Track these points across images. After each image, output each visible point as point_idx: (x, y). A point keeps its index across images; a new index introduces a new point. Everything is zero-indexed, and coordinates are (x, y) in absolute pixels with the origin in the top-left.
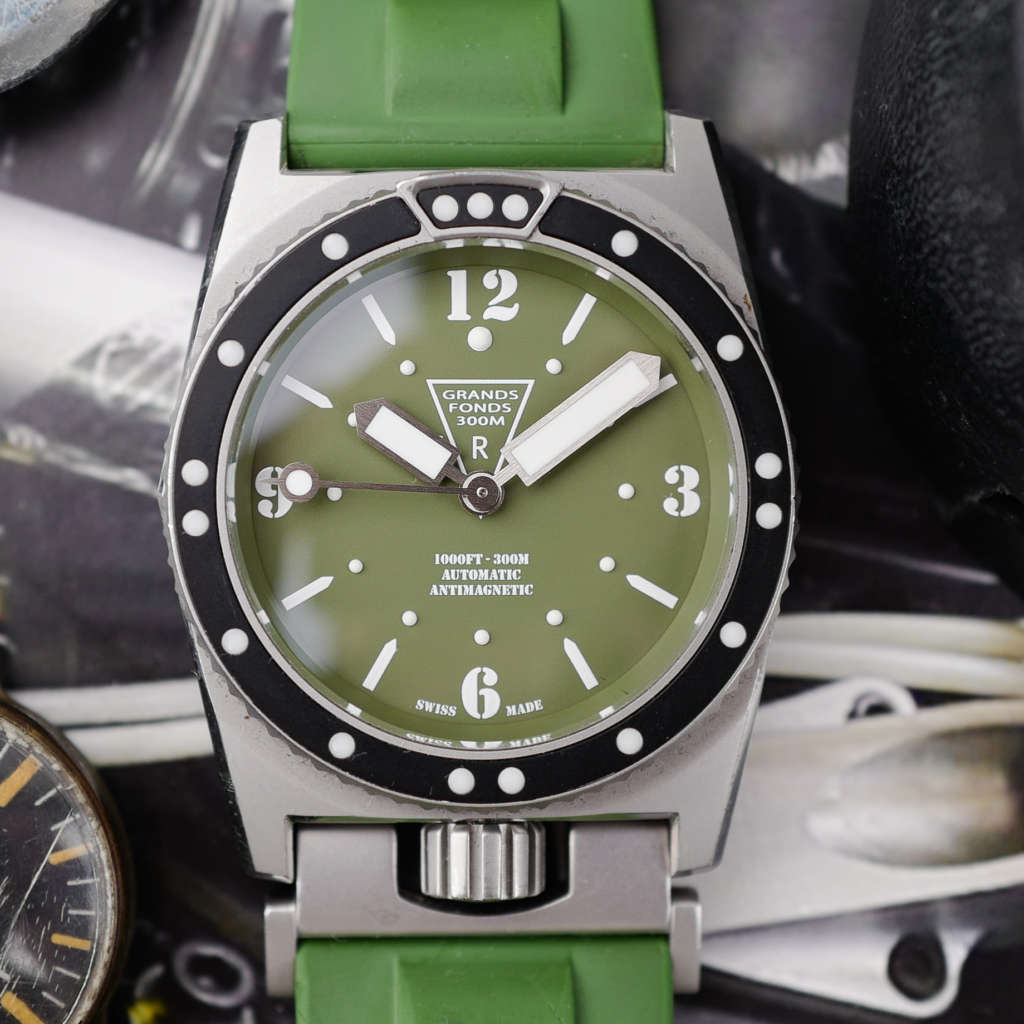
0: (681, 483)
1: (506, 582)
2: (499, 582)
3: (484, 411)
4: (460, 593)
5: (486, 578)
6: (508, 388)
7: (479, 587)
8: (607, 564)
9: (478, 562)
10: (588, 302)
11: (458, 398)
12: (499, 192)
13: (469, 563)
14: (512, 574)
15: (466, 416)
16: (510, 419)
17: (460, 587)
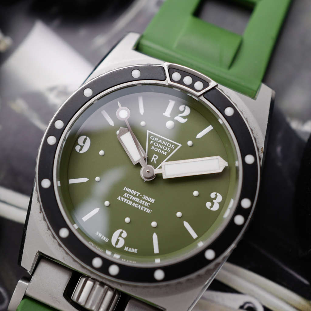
0: (215, 199)
1: (144, 206)
2: (141, 205)
3: (161, 148)
4: (127, 203)
5: (138, 201)
6: (172, 144)
7: (134, 203)
8: (179, 214)
9: (137, 195)
10: (210, 128)
11: (155, 140)
12: (196, 78)
13: (134, 194)
14: (147, 204)
15: (155, 147)
16: (168, 154)
17: (128, 201)
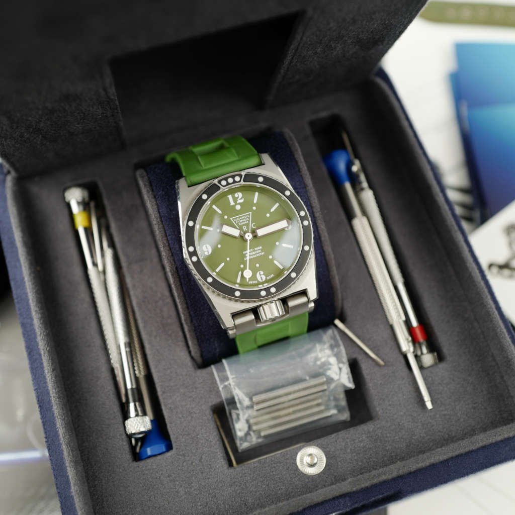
2: (257, 254)
3: (243, 221)
4: (250, 258)
5: (254, 253)
6: (246, 215)
7: (254, 256)
8: (277, 243)
10: (257, 193)
11: (237, 220)
12: (233, 177)
13: (250, 252)
14: (259, 251)
15: (240, 223)
16: (249, 221)
